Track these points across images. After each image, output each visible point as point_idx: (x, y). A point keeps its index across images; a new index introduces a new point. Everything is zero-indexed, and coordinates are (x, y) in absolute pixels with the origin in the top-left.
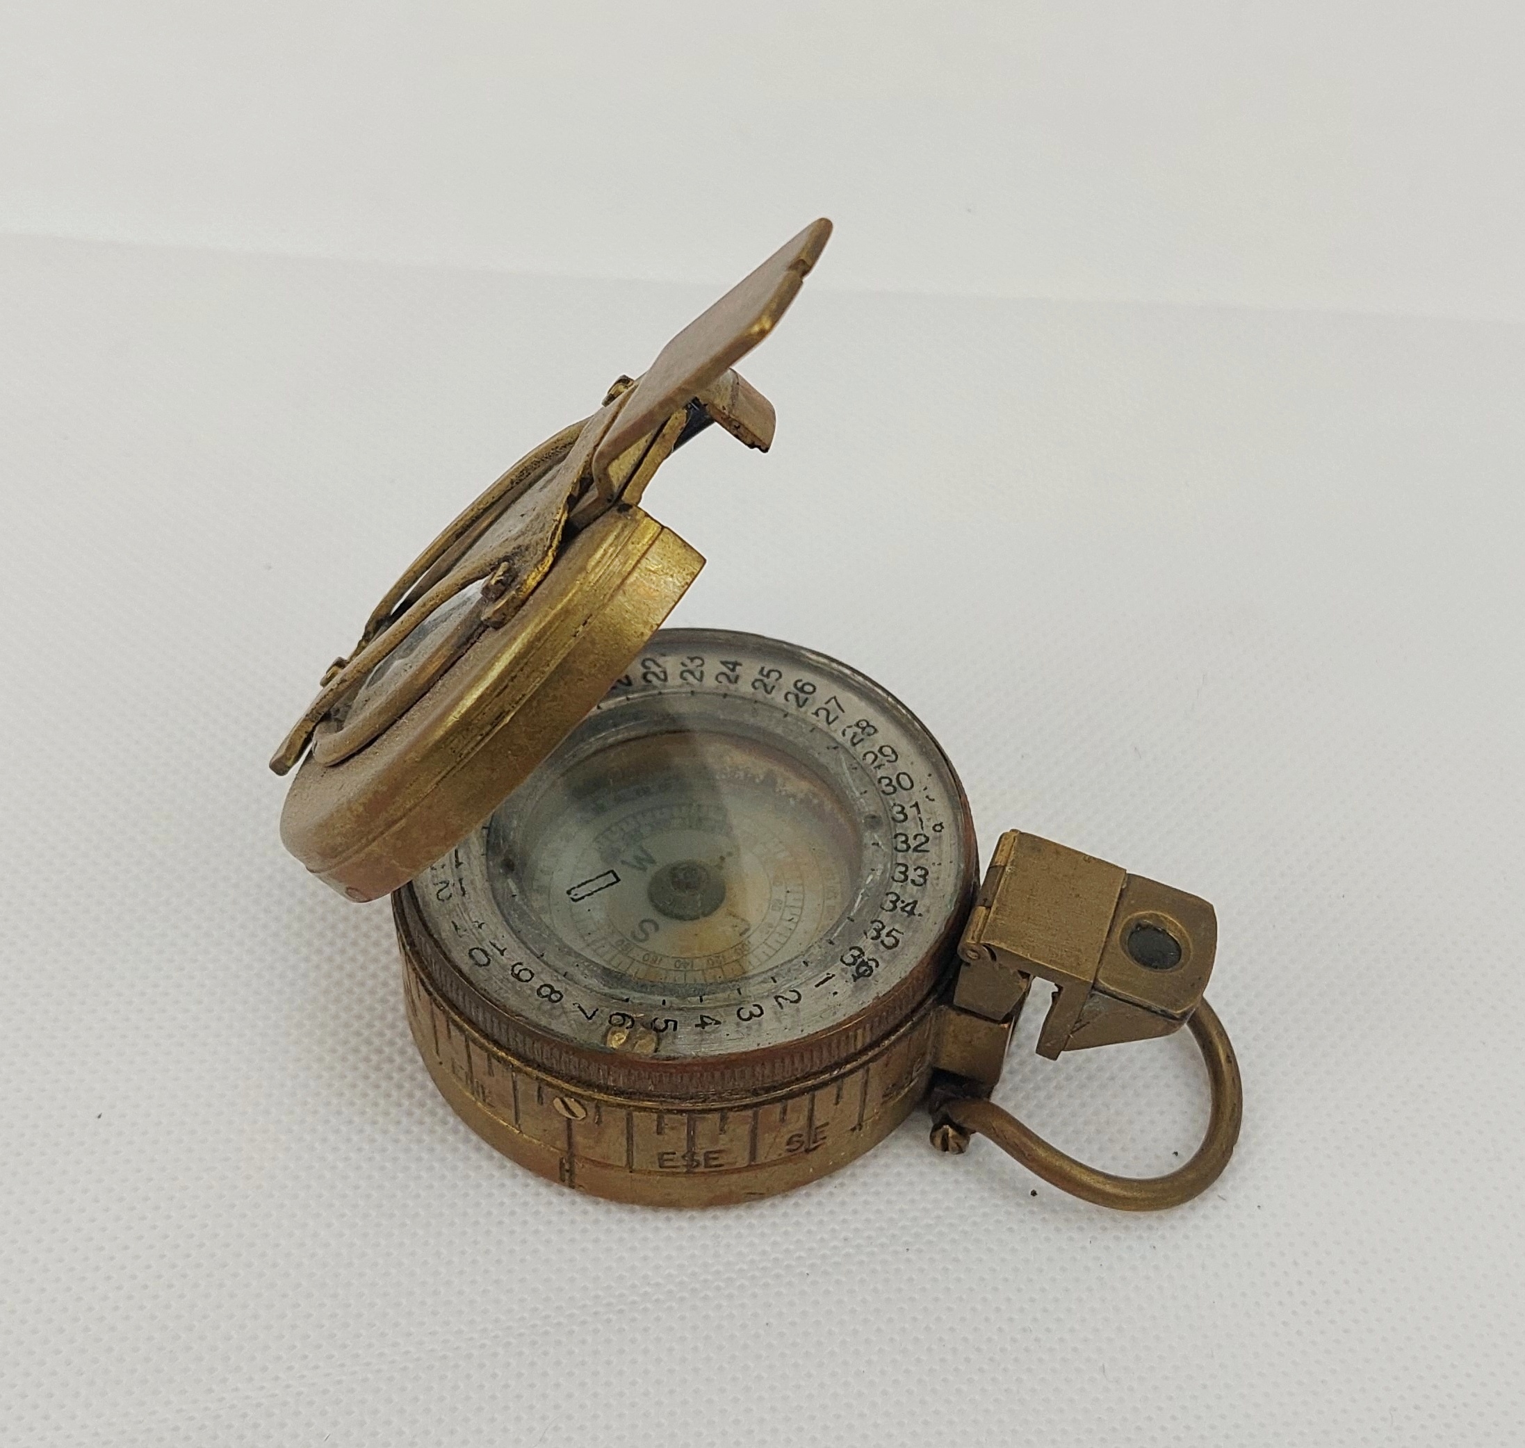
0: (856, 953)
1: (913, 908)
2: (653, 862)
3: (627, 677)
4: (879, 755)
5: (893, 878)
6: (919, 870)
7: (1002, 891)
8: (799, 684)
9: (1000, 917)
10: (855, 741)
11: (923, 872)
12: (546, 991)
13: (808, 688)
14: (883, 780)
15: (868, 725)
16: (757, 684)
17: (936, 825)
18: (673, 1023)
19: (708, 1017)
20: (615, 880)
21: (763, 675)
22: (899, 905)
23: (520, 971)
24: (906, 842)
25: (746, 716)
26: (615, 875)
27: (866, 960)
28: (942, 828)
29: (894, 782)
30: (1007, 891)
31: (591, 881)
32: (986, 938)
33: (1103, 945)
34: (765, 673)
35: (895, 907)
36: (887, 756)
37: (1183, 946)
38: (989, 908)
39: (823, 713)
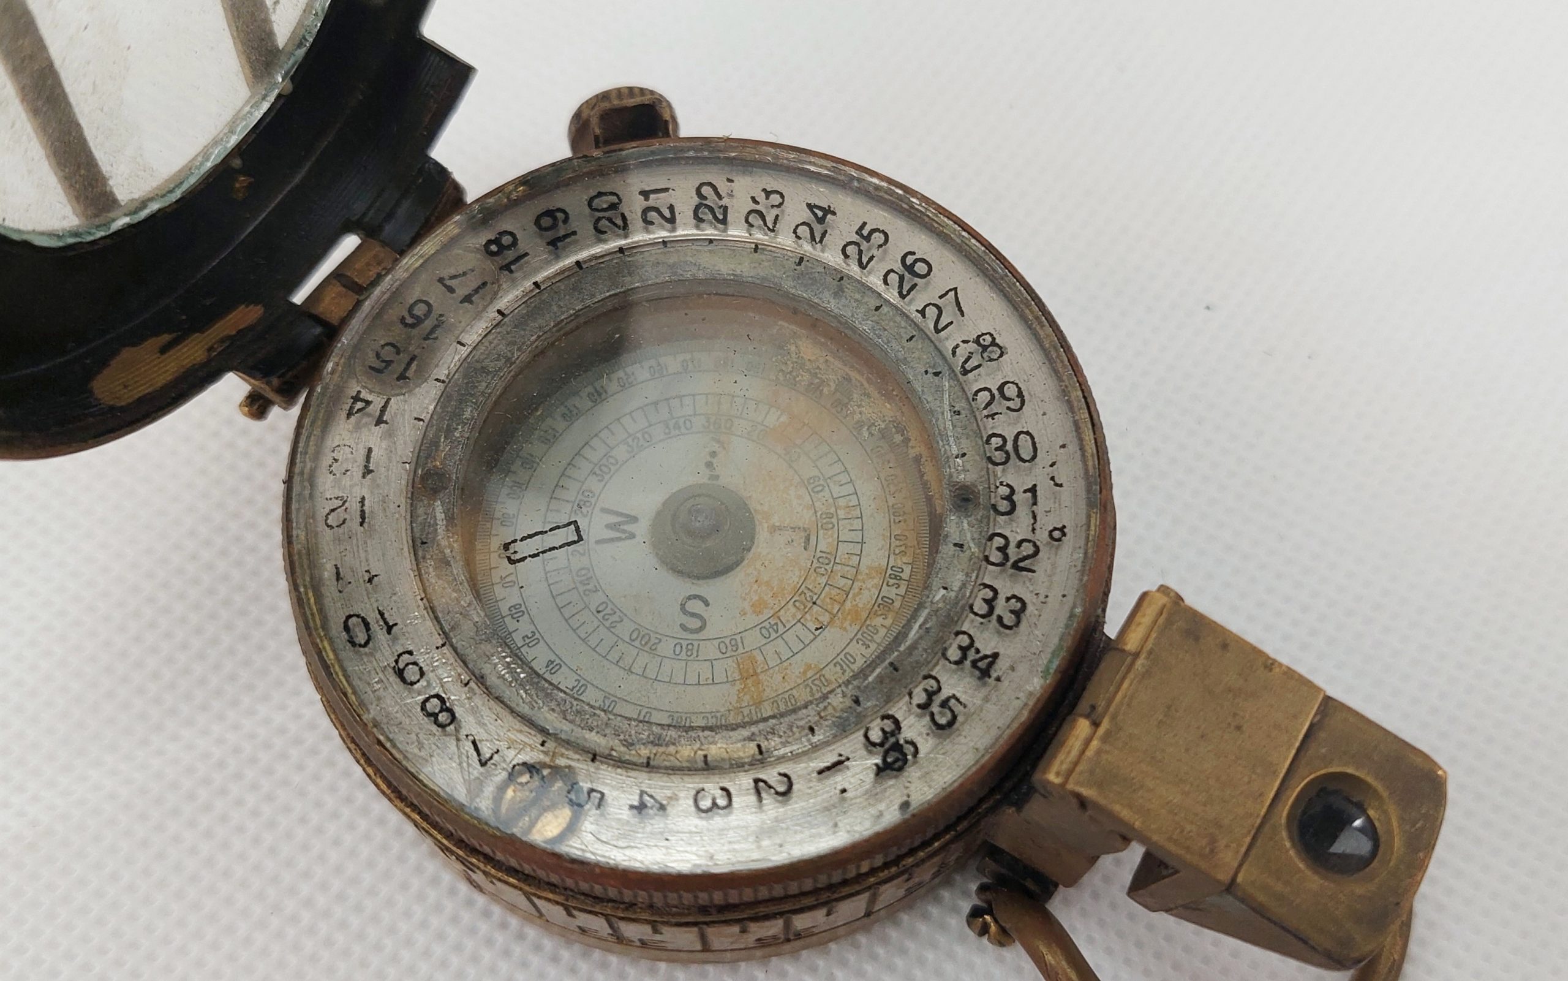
0: (888, 725)
1: (991, 665)
2: (634, 519)
3: (671, 208)
4: (996, 393)
5: (971, 607)
6: (1013, 601)
7: (1121, 703)
8: (910, 260)
9: (1107, 747)
10: (968, 366)
11: (1019, 605)
12: (434, 705)
13: (921, 268)
14: (993, 439)
15: (994, 343)
16: (851, 250)
17: (1055, 529)
18: (599, 795)
19: (651, 796)
20: (576, 538)
21: (862, 236)
22: (972, 655)
23: (407, 665)
24: (1003, 549)
25: (827, 295)
26: (578, 530)
27: (902, 742)
28: (1064, 534)
29: (1009, 447)
30: (1129, 705)
31: (541, 533)
32: (1077, 783)
33: (1259, 821)
34: (865, 232)
35: (964, 657)
36: (1009, 399)
37: (1383, 838)
38: (1096, 724)
39: (932, 312)
